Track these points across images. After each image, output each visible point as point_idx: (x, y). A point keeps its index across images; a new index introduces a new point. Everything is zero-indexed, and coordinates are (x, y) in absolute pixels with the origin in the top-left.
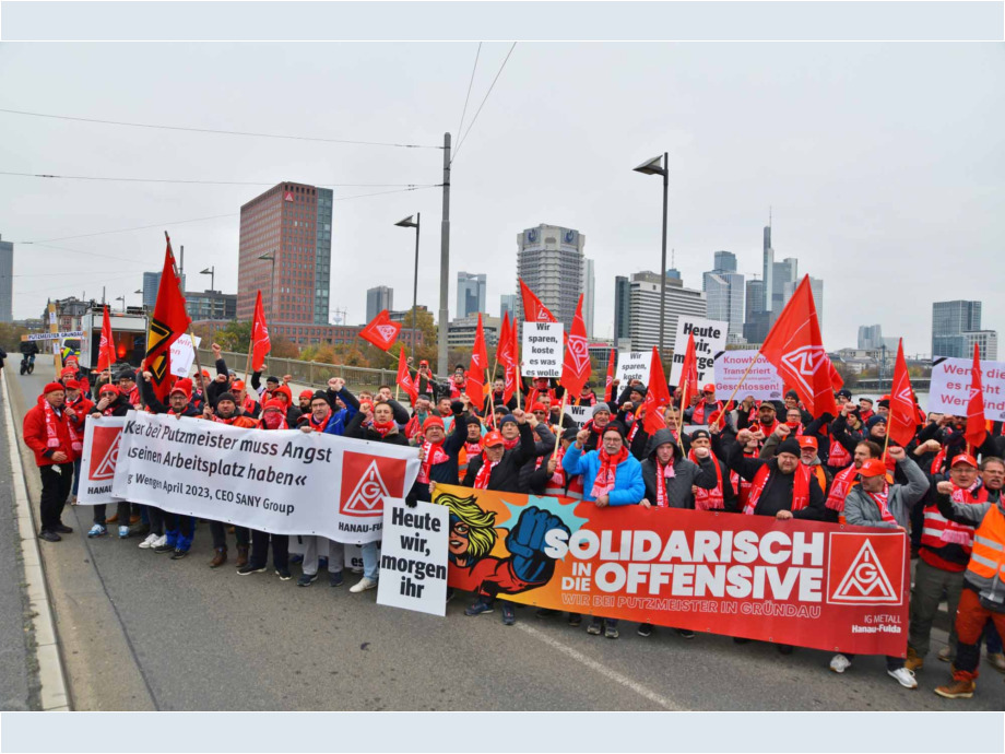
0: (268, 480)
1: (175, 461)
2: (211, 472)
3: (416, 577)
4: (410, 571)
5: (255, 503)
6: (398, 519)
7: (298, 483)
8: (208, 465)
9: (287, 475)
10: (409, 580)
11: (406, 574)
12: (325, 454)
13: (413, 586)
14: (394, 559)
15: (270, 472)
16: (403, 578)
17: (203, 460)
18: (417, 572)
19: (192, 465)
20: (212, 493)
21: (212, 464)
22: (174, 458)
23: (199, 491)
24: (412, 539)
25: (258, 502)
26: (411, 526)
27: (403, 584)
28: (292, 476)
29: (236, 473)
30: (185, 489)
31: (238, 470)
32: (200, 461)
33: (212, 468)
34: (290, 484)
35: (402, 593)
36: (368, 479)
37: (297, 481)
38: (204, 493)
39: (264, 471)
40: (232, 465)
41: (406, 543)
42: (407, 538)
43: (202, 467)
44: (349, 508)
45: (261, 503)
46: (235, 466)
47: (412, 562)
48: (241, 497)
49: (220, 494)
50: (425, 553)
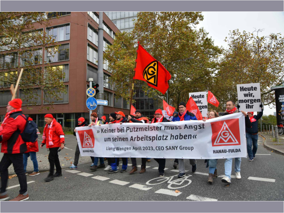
0: (180, 139)
1: (136, 139)
2: (153, 140)
3: (251, 103)
4: (248, 102)
5: (175, 148)
6: (242, 90)
7: (194, 138)
8: (151, 138)
9: (189, 135)
10: (248, 105)
11: (247, 103)
12: (202, 126)
13: (250, 106)
14: (243, 100)
15: (180, 136)
16: (246, 104)
17: (148, 136)
18: (250, 102)
19: (144, 139)
20: (154, 148)
21: (153, 137)
22: (135, 138)
23: (149, 148)
24: (248, 94)
25: (177, 148)
26: (247, 91)
27: (246, 106)
28: (191, 135)
29: (164, 138)
30: (142, 149)
31: (165, 138)
32: (147, 137)
33: (153, 139)
34: (191, 138)
35: (247, 108)
36: (223, 130)
37: (193, 137)
38: (151, 149)
39: (178, 136)
40: (162, 136)
41: (246, 95)
42: (246, 94)
43: (148, 139)
44: (216, 143)
45: (178, 148)
46: (163, 136)
47: (248, 100)
48: (168, 148)
49: (158, 148)
50: (253, 97)
